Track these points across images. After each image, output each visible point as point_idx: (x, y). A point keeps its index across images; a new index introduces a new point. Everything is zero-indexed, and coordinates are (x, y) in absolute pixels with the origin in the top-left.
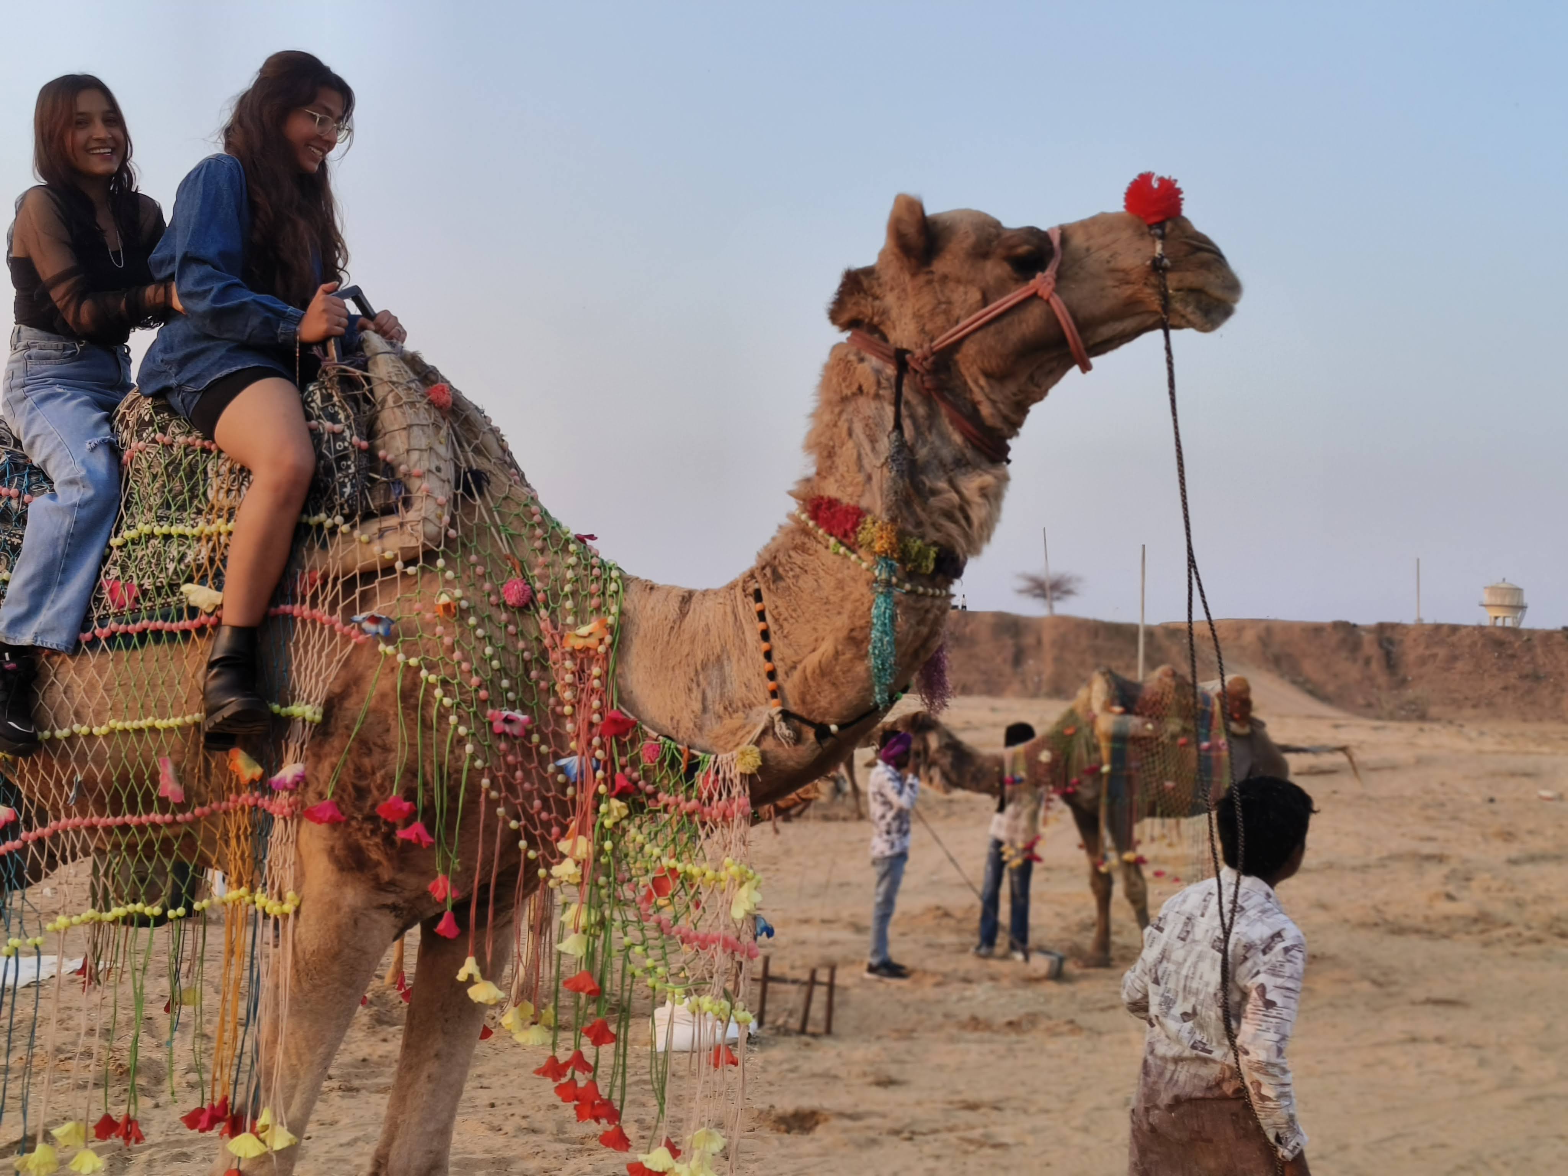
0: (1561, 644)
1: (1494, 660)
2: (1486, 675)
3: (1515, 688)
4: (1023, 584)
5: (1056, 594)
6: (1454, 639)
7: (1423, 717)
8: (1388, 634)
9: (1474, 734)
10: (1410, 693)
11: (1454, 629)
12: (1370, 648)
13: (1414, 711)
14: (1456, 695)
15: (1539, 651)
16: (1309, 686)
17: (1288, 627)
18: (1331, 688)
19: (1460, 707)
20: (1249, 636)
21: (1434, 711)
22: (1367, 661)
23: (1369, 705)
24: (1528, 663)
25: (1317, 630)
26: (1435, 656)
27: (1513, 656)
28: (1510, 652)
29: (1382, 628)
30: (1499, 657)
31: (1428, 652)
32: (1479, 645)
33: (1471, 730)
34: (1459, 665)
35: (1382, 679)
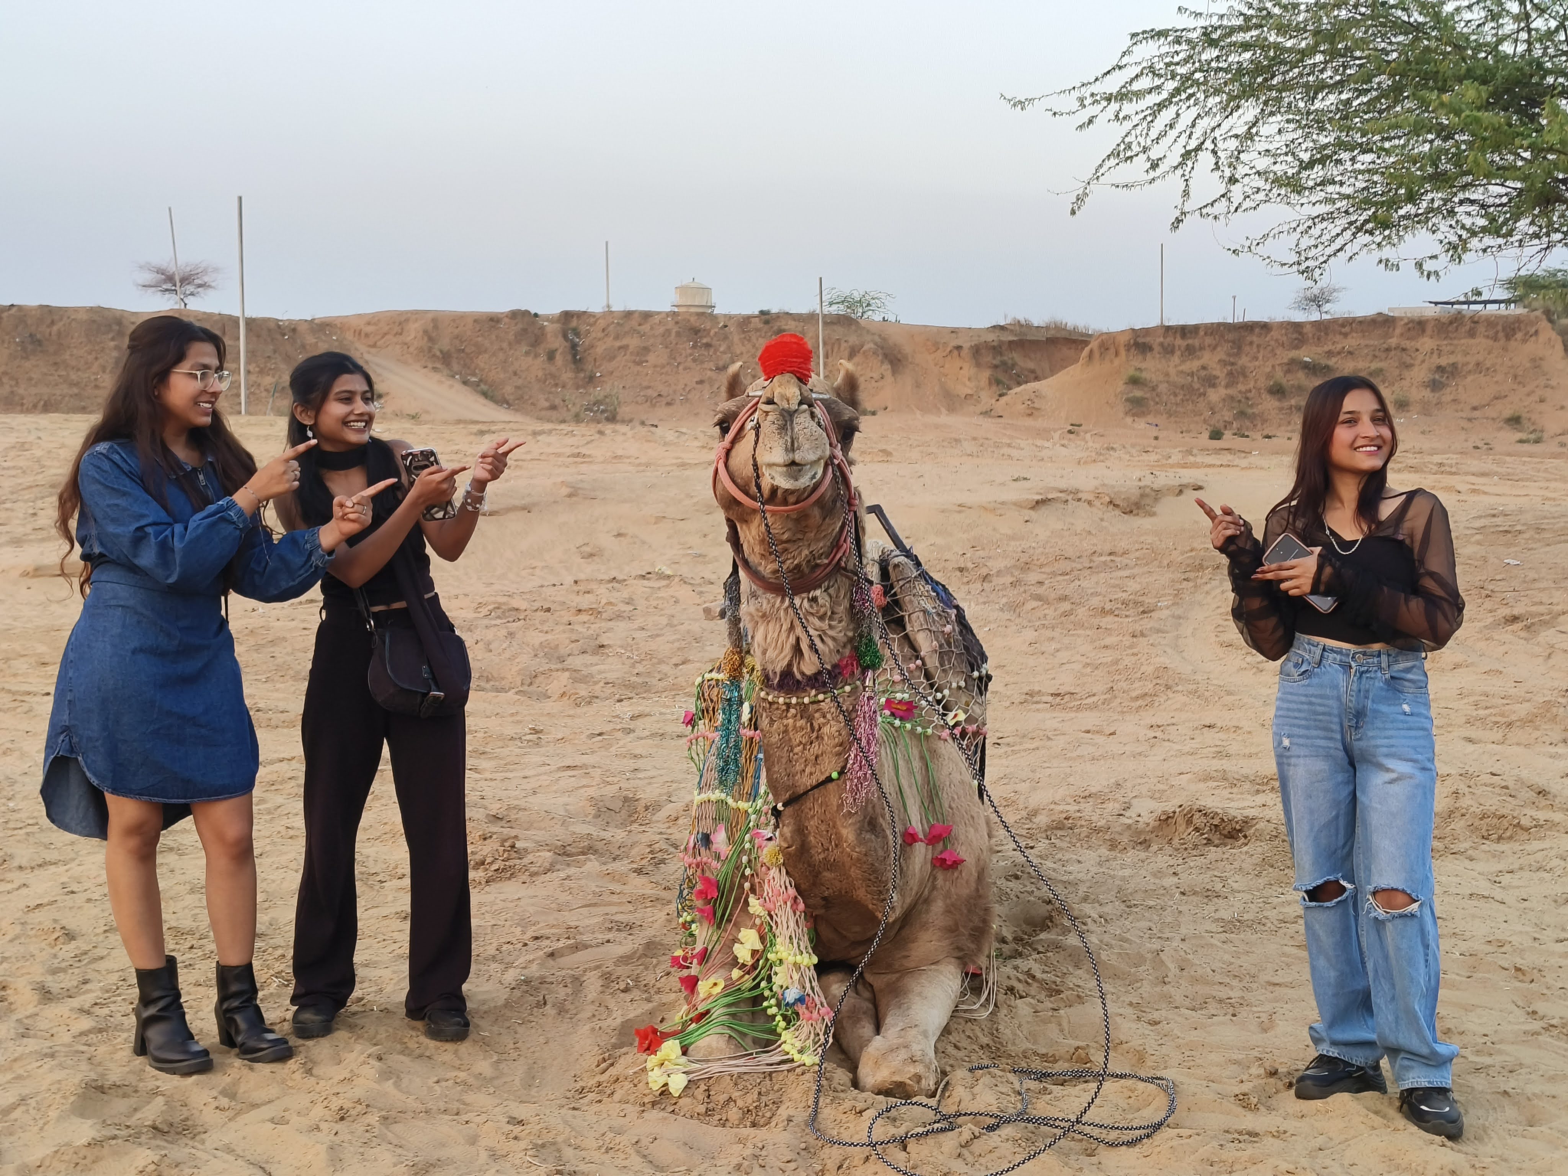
0: (757, 330)
1: (689, 351)
2: (681, 368)
3: (711, 381)
4: (149, 277)
5: (190, 288)
6: (646, 328)
7: (612, 419)
8: (574, 323)
9: (670, 436)
10: (598, 392)
11: (647, 316)
12: (556, 343)
13: (603, 412)
14: (650, 392)
15: (736, 338)
16: (483, 387)
17: (458, 319)
18: (508, 390)
19: (653, 406)
20: (413, 330)
21: (624, 411)
22: (551, 356)
23: (553, 407)
24: (724, 353)
25: (493, 320)
26: (625, 348)
27: (708, 346)
28: (705, 341)
29: (567, 316)
30: (694, 347)
31: (618, 344)
32: (673, 334)
33: (665, 432)
34: (652, 358)
35: (567, 376)
